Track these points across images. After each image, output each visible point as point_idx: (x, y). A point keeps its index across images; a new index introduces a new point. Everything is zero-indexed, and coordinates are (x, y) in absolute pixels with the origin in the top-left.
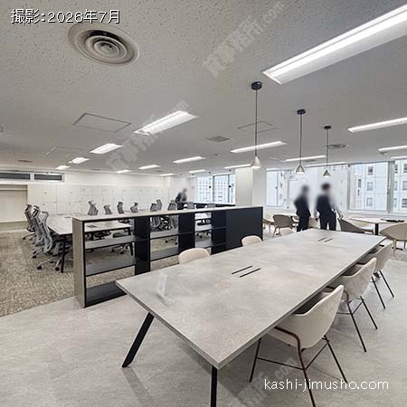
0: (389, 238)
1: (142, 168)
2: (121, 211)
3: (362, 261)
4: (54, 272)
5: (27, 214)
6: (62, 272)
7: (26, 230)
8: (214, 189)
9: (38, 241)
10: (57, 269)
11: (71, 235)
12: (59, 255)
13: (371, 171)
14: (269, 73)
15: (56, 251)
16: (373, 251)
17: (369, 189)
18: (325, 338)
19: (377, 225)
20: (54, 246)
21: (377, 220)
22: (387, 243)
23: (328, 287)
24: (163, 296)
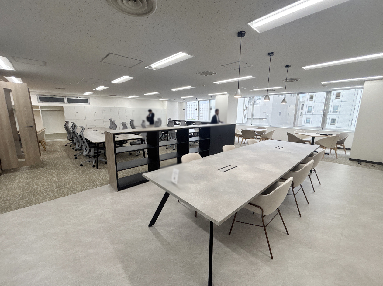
0: (322, 147)
1: (147, 94)
2: (133, 127)
3: (304, 162)
4: (92, 168)
5: (66, 128)
6: (98, 168)
7: (66, 139)
8: (199, 111)
9: (77, 147)
10: (94, 166)
11: (104, 143)
12: (94, 157)
13: (311, 98)
14: (252, 24)
15: (92, 154)
16: (311, 155)
17: (309, 111)
18: (278, 209)
19: (313, 138)
20: (90, 151)
21: (314, 134)
22: (320, 150)
23: (281, 178)
24: (176, 183)
